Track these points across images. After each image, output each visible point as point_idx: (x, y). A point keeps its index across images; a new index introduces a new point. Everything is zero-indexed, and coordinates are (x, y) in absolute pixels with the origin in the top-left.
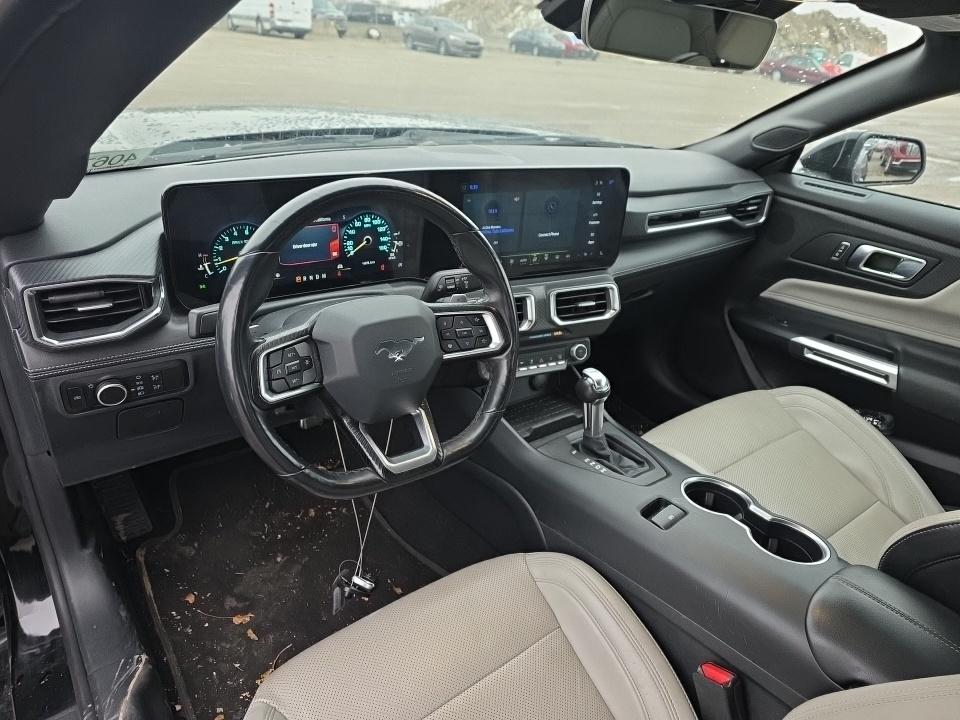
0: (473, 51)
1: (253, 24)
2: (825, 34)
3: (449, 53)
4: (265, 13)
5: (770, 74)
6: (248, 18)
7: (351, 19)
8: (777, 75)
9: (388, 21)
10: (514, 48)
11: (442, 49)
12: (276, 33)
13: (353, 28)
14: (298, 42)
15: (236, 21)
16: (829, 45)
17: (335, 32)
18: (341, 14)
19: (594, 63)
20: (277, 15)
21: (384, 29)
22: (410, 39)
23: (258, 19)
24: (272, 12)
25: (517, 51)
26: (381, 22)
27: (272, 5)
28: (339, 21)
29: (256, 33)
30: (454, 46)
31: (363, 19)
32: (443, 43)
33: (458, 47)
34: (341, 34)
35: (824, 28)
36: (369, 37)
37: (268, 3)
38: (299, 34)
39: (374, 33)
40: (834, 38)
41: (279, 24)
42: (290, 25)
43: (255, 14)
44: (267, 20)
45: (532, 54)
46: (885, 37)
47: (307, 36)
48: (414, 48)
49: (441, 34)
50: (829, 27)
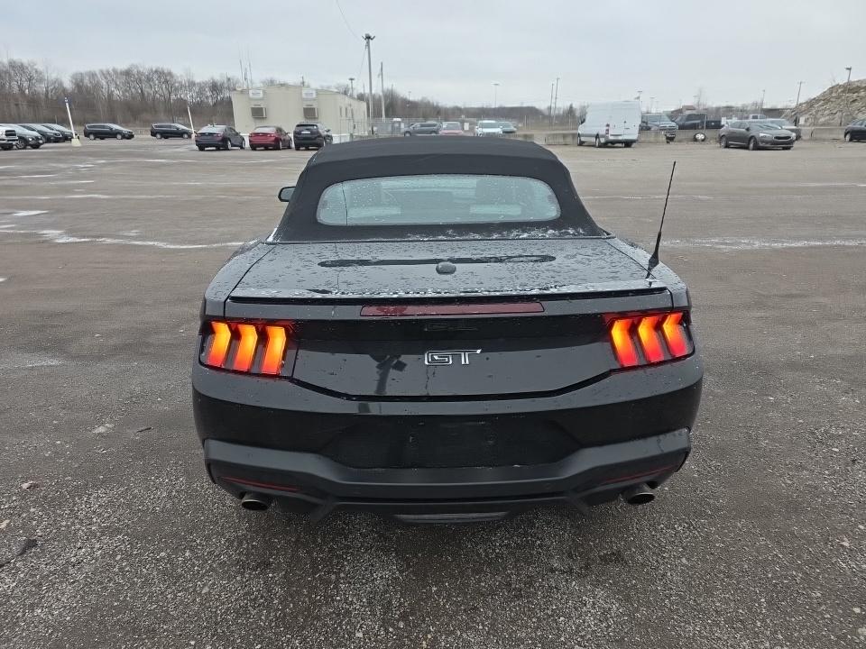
0: (783, 144)
1: (593, 140)
3: (757, 148)
4: (602, 131)
6: (590, 136)
7: (682, 127)
9: (716, 125)
10: (848, 137)
11: (751, 145)
12: (610, 145)
13: (681, 135)
14: (628, 149)
15: (583, 139)
17: (664, 138)
18: (674, 124)
20: (611, 132)
21: (711, 132)
22: (724, 139)
23: (597, 136)
24: (608, 130)
25: (851, 140)
26: (709, 127)
27: (608, 125)
28: (671, 129)
29: (594, 146)
30: (763, 142)
31: (693, 127)
32: (752, 140)
33: (767, 143)
34: (670, 139)
36: (695, 140)
37: (605, 124)
38: (628, 144)
39: (700, 136)
41: (611, 138)
42: (620, 138)
43: (595, 133)
44: (603, 136)
47: (634, 145)
48: (727, 146)
49: (752, 133)
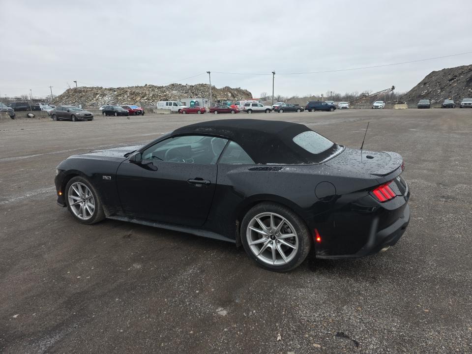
0: (88, 118)
2: (230, 95)
3: (77, 120)
5: (214, 112)
7: (16, 110)
8: (216, 112)
9: (38, 109)
10: (104, 114)
11: (74, 119)
13: (18, 114)
16: (232, 99)
17: (9, 117)
18: (10, 108)
19: (143, 116)
21: (36, 113)
25: (106, 115)
26: (33, 110)
28: (9, 111)
30: (79, 117)
31: (24, 110)
32: (73, 116)
33: (81, 117)
34: (13, 117)
35: (229, 93)
36: (29, 117)
39: (31, 115)
40: (233, 96)
45: (115, 116)
46: (250, 93)
48: (58, 120)
50: (230, 92)
